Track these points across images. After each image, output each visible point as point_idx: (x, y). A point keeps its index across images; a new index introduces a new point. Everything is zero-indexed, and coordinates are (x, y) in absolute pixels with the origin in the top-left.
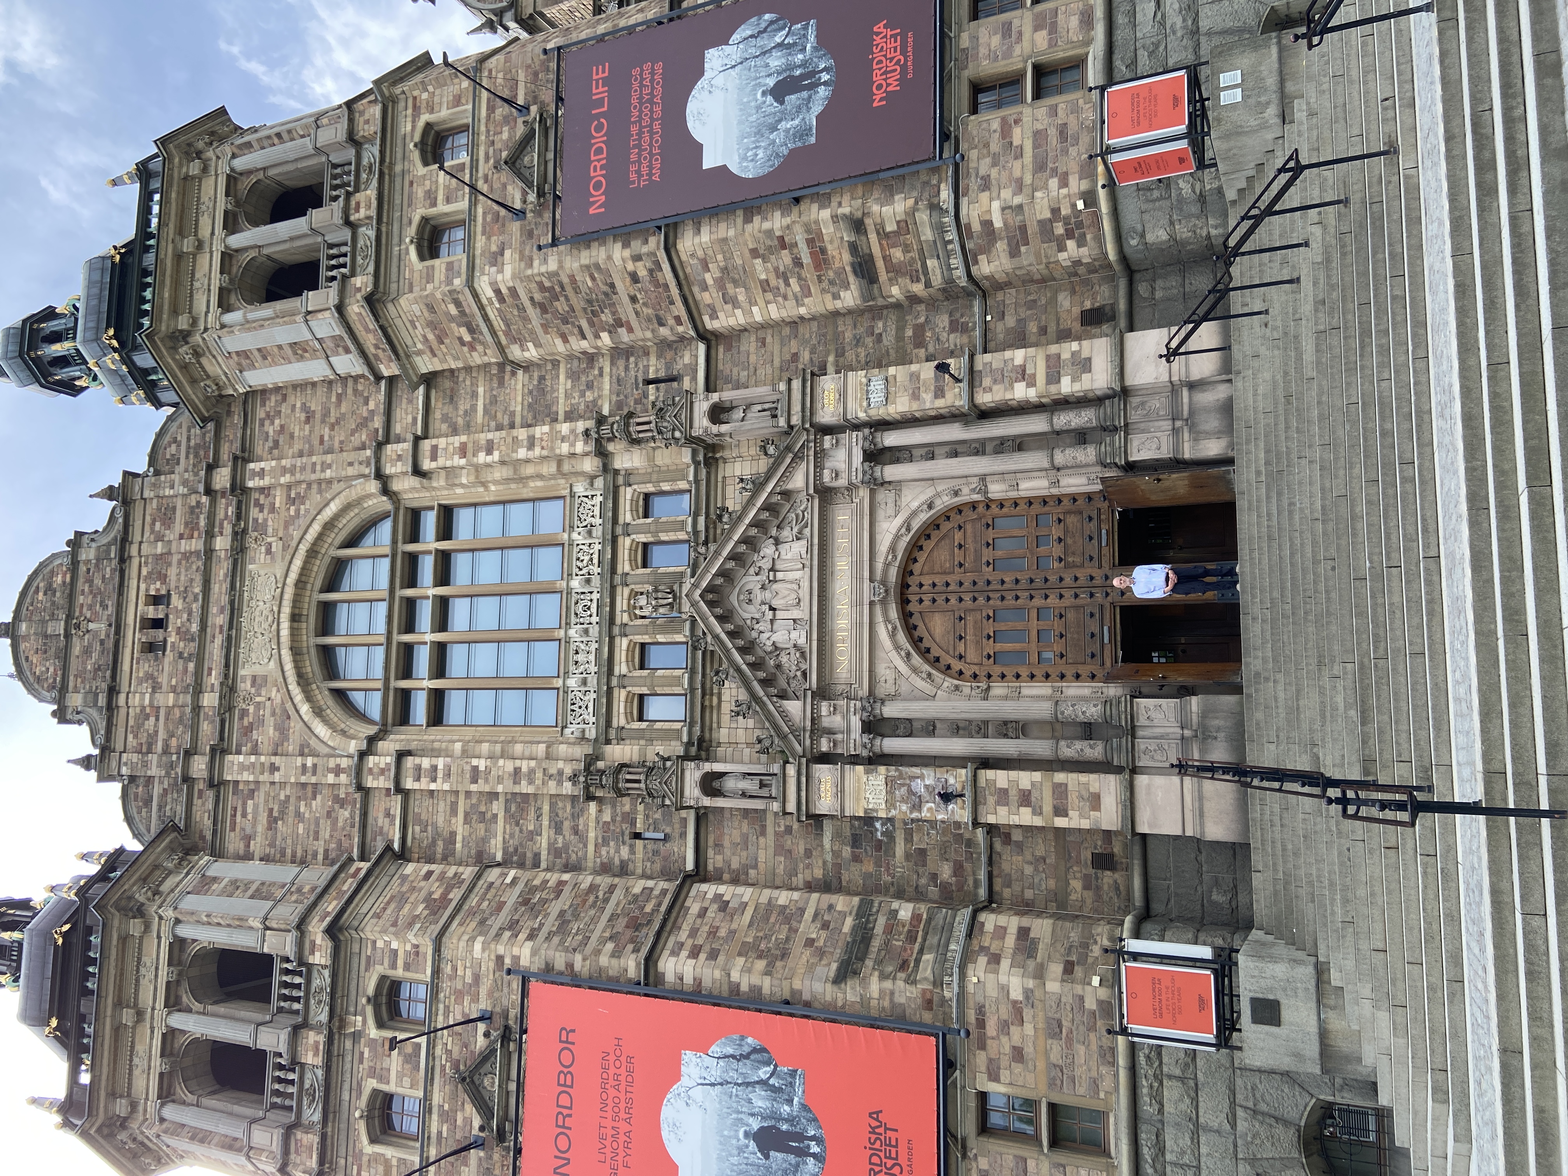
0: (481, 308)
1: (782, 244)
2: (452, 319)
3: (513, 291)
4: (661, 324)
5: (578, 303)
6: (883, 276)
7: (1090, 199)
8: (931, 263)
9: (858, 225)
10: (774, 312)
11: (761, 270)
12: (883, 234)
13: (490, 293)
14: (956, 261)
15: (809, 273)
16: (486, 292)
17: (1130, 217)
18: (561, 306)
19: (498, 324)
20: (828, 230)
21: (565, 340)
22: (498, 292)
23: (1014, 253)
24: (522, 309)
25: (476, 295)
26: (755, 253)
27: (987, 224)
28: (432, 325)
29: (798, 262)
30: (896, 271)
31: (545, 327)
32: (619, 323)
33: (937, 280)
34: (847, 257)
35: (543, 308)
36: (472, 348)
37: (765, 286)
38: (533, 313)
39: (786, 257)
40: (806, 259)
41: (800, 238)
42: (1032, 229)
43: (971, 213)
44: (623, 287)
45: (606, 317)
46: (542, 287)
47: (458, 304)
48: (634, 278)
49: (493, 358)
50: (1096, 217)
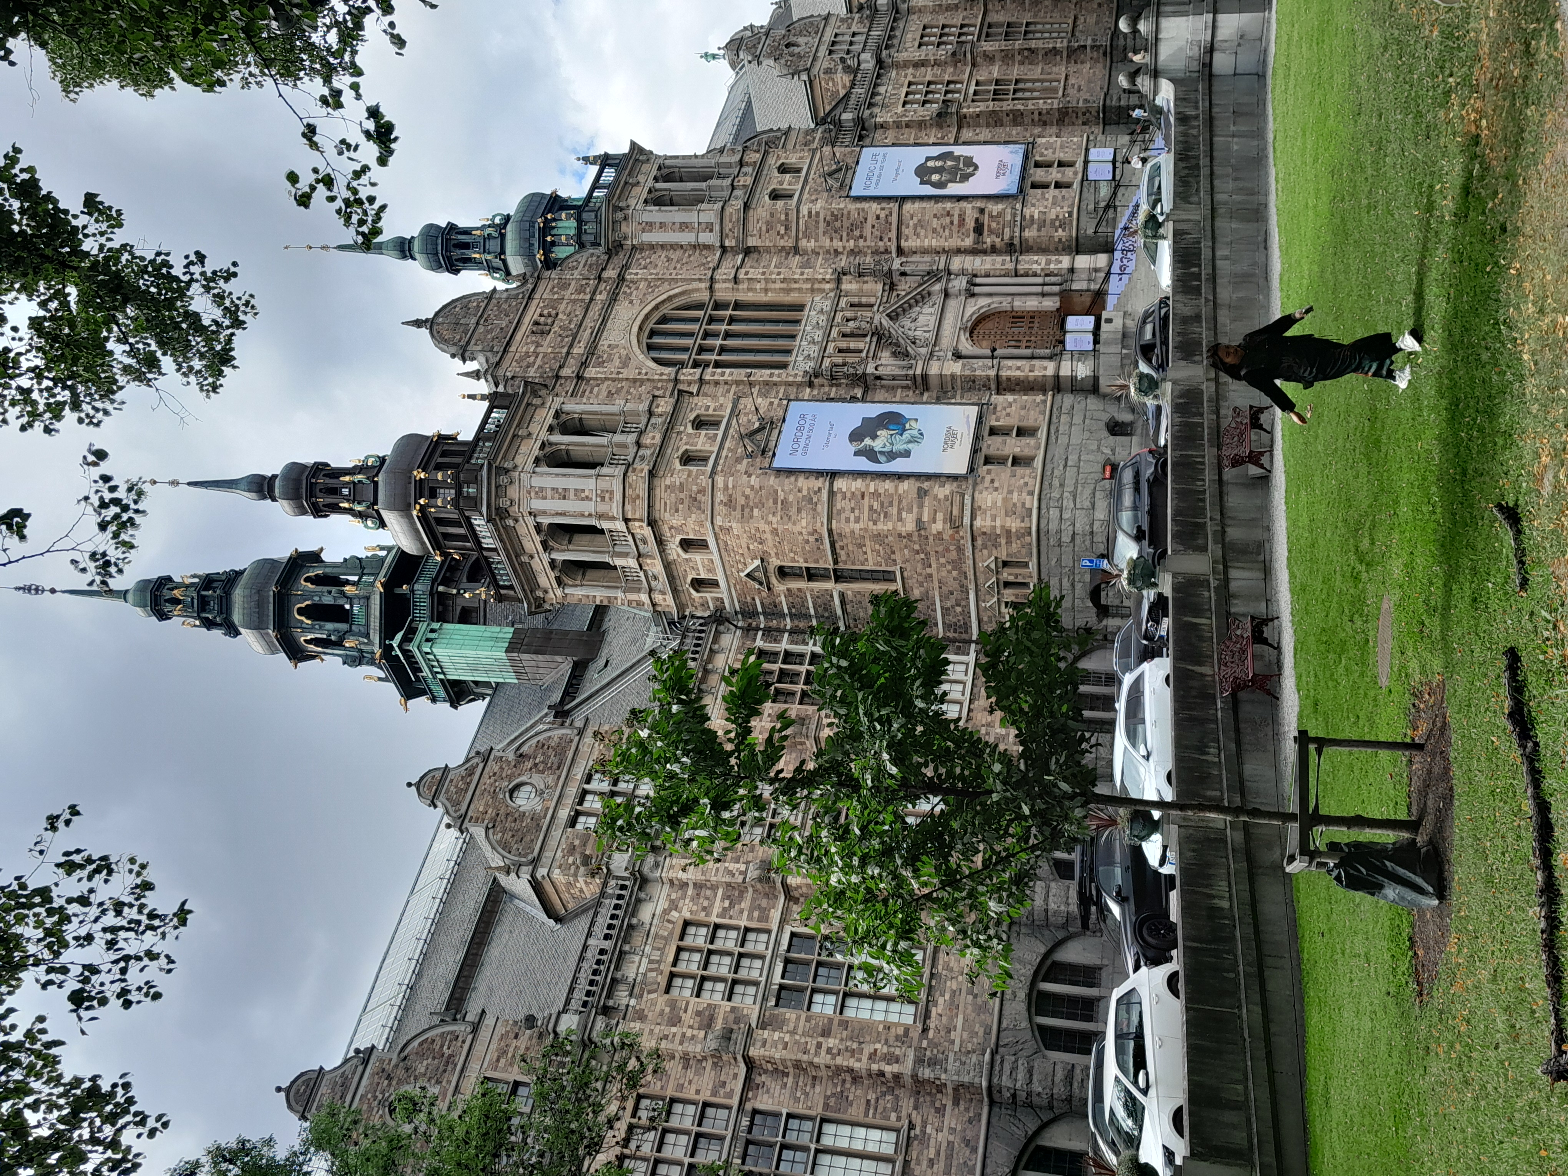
0: (798, 218)
1: (948, 214)
2: (779, 221)
3: (818, 214)
4: (881, 239)
5: (846, 224)
6: (986, 232)
7: (1070, 214)
8: (1007, 230)
9: (982, 211)
10: (934, 243)
11: (935, 223)
12: (991, 216)
13: (806, 213)
14: (1017, 230)
15: (955, 228)
16: (804, 211)
17: (1082, 224)
18: (838, 224)
19: (802, 227)
20: (969, 212)
21: (831, 240)
22: (810, 213)
23: (1039, 230)
24: (817, 222)
25: (798, 211)
26: (935, 216)
27: (1032, 217)
28: (768, 223)
29: (952, 223)
30: (991, 232)
31: (824, 233)
32: (861, 237)
33: (1007, 237)
34: (973, 224)
35: (828, 224)
36: (782, 237)
37: (934, 231)
38: (822, 225)
39: (948, 220)
40: (956, 222)
41: (956, 214)
42: (1048, 222)
43: (1027, 212)
44: (871, 220)
45: (857, 233)
46: (832, 214)
47: (787, 215)
48: (878, 217)
49: (790, 243)
50: (1071, 222)
